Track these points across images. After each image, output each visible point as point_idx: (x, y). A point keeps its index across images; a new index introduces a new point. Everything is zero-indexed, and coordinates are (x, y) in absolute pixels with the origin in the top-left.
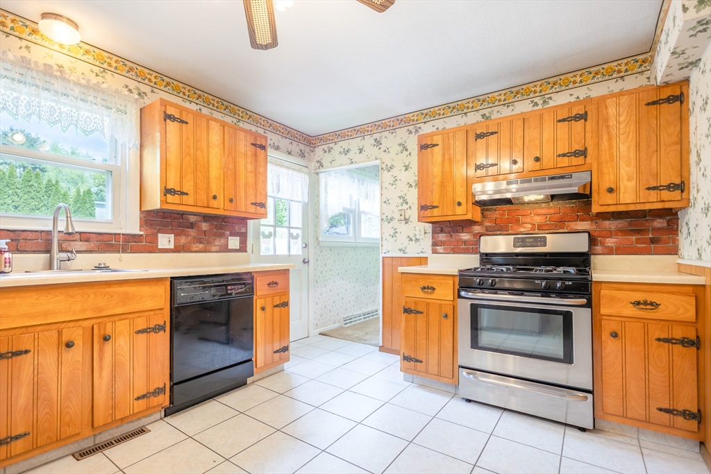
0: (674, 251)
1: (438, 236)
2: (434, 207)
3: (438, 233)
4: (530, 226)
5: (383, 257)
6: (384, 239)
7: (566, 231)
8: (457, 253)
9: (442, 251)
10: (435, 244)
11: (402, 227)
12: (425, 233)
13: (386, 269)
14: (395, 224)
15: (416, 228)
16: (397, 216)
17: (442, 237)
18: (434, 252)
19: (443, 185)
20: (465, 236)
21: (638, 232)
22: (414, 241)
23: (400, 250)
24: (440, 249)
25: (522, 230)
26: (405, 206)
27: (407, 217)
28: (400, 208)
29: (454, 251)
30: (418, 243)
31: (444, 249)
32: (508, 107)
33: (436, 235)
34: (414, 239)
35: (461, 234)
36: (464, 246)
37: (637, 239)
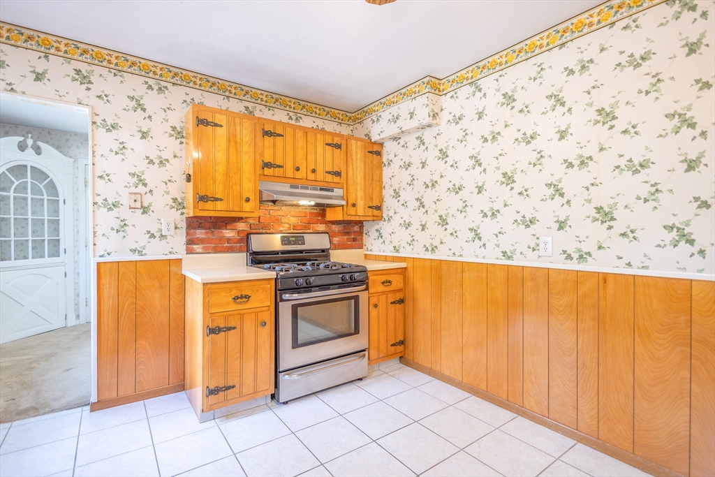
0: (361, 247)
1: (195, 233)
2: (217, 199)
3: (195, 228)
4: (287, 226)
5: (99, 264)
6: (99, 234)
7: (312, 231)
8: (219, 252)
9: (200, 251)
10: (190, 242)
11: (136, 218)
12: (176, 228)
13: (105, 280)
14: (123, 212)
15: (162, 221)
16: (126, 200)
17: (200, 234)
18: (190, 251)
19: (227, 174)
20: (229, 233)
21: (348, 233)
22: (157, 239)
23: (133, 251)
24: (197, 248)
25: (282, 229)
26: (141, 189)
27: (145, 204)
28: (133, 190)
29: (217, 250)
30: (164, 241)
31: (204, 248)
32: (269, 110)
33: (192, 231)
34: (158, 235)
35: (224, 231)
36: (226, 245)
37: (348, 239)
